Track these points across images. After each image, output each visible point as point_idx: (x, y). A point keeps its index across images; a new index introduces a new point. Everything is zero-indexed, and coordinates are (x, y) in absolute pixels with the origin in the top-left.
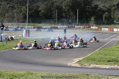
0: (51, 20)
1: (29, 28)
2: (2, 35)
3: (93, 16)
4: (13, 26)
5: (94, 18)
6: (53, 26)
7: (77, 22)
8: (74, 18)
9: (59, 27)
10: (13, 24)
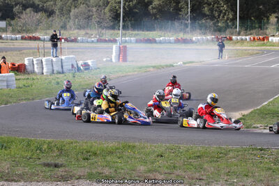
0: (176, 24)
1: (126, 42)
2: (63, 57)
3: (274, 12)
4: (89, 37)
5: (276, 17)
6: (181, 36)
7: (236, 27)
8: (231, 16)
9: (194, 39)
10: (89, 32)
